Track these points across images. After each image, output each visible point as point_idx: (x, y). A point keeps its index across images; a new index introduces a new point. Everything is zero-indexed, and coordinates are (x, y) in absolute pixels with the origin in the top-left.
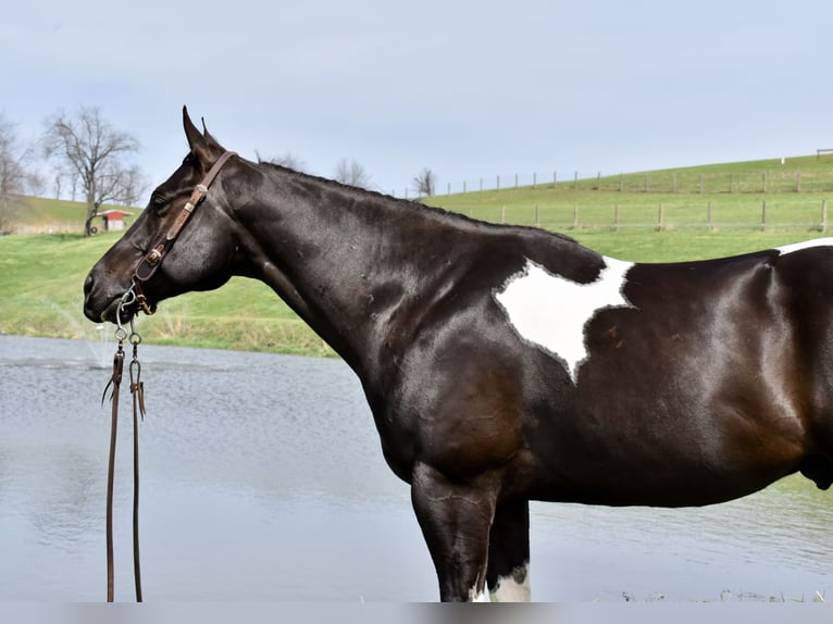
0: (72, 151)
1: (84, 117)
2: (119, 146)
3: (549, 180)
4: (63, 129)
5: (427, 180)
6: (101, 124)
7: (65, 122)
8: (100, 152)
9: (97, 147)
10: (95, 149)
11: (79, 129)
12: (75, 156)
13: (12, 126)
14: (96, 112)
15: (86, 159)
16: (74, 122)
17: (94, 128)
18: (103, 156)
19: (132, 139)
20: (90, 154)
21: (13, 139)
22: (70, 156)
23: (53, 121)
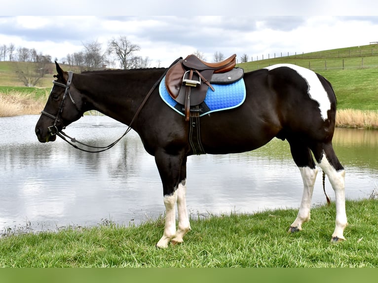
0: (118, 52)
1: (121, 40)
2: (134, 49)
3: (287, 55)
4: (115, 44)
5: (245, 58)
6: (127, 42)
7: (115, 42)
8: (127, 52)
9: (126, 50)
10: (125, 51)
11: (120, 44)
12: (119, 53)
13: (100, 44)
14: (125, 38)
15: (122, 54)
16: (118, 42)
17: (125, 43)
18: (128, 53)
19: (138, 47)
20: (124, 52)
21: (100, 49)
22: (118, 53)
23: (111, 42)
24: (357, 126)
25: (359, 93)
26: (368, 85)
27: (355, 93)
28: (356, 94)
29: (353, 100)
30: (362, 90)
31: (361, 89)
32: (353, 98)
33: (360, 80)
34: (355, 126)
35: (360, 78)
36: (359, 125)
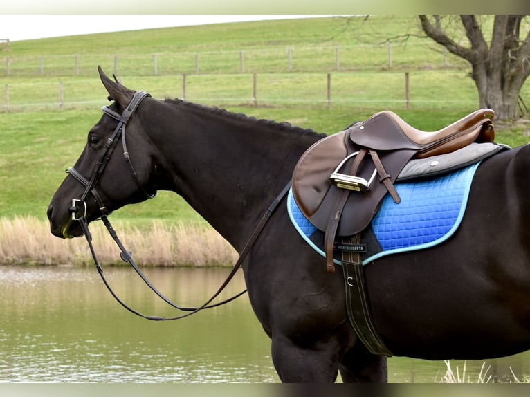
24: (53, 259)
25: (21, 177)
26: (39, 157)
27: (9, 176)
28: (13, 179)
29: (10, 195)
30: (26, 167)
31: (24, 166)
32: (9, 190)
33: (13, 140)
34: (49, 261)
35: (11, 136)
36: (59, 257)
